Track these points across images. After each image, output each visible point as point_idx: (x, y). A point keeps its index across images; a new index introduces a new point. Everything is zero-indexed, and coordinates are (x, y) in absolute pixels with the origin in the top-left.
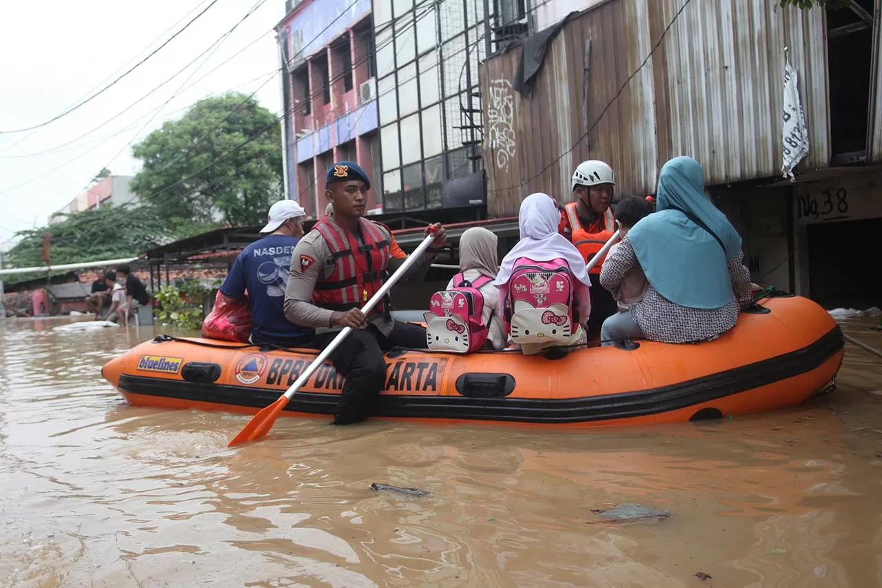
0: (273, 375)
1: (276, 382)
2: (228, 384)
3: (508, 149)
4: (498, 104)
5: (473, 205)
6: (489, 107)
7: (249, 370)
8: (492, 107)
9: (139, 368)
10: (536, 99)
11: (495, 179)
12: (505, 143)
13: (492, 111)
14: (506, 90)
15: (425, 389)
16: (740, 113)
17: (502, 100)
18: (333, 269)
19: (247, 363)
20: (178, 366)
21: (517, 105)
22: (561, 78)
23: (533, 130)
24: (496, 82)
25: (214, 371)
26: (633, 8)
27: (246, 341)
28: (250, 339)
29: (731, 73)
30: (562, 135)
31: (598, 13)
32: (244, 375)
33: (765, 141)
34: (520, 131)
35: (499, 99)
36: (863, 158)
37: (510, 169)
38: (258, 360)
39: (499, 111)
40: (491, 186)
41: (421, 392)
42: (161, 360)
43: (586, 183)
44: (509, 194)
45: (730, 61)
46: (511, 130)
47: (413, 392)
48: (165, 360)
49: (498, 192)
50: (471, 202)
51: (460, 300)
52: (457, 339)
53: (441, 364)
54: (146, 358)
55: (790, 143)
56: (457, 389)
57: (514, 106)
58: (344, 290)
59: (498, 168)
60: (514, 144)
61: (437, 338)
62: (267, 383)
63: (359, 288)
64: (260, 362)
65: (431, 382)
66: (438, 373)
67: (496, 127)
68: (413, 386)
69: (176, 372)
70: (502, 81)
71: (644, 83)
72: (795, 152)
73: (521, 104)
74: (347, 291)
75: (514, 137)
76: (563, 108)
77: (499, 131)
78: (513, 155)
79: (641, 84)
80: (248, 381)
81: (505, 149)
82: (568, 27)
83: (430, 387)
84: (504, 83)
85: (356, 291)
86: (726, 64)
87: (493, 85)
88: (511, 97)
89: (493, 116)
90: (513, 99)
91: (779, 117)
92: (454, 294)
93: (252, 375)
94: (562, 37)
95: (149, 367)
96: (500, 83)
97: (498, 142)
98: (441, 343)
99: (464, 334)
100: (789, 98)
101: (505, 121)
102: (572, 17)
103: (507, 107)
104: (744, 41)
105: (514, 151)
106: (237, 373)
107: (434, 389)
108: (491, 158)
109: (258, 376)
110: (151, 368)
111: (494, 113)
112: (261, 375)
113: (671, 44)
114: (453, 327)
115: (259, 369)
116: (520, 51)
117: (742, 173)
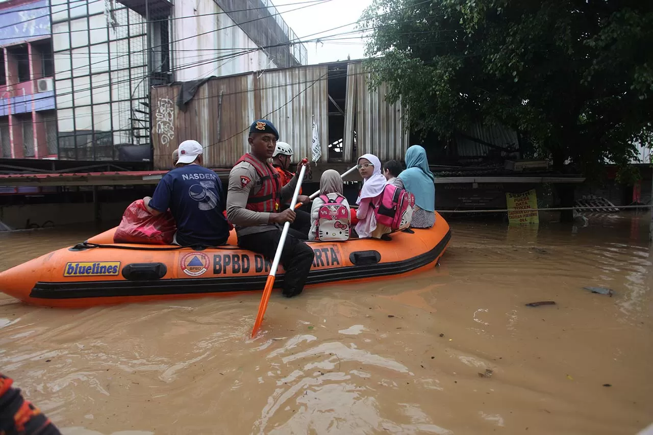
0: (218, 267)
1: (222, 272)
2: (176, 278)
3: (169, 135)
4: (164, 111)
5: (144, 161)
6: (157, 111)
7: (194, 265)
8: (159, 112)
9: (66, 275)
10: (188, 114)
11: (160, 149)
12: (167, 132)
13: (159, 114)
14: (169, 105)
15: (333, 264)
16: (293, 136)
17: (166, 110)
18: (260, 188)
19: (190, 260)
20: (118, 269)
21: (176, 113)
22: (204, 105)
23: (186, 128)
24: (163, 99)
25: (159, 269)
26: (246, 82)
27: (170, 243)
28: (175, 241)
29: (290, 120)
30: (203, 132)
31: (226, 80)
32: (191, 269)
33: (303, 149)
34: (177, 128)
35: (164, 109)
36: (340, 161)
37: (170, 145)
38: (199, 257)
39: (164, 115)
40: (157, 152)
41: (331, 267)
42: (94, 265)
43: (286, 153)
44: (169, 158)
45: (290, 114)
46: (172, 125)
47: (326, 267)
48: (99, 264)
49: (162, 156)
50: (144, 160)
51: (343, 210)
52: (341, 233)
53: (335, 248)
54: (74, 265)
55: (315, 151)
56: (351, 261)
57: (174, 114)
58: (265, 202)
59: (162, 144)
60: (173, 133)
61: (327, 233)
62: (214, 273)
63: (273, 201)
64: (202, 258)
65: (335, 260)
66: (337, 254)
67: (161, 123)
68: (325, 263)
69: (117, 274)
70: (167, 100)
71: (250, 116)
72: (317, 155)
73: (178, 114)
74: (267, 203)
75: (173, 130)
76: (205, 120)
77: (164, 125)
78: (172, 138)
79: (248, 117)
80: (198, 274)
81: (167, 135)
82: (210, 82)
83: (335, 263)
84: (169, 101)
85: (271, 203)
86: (288, 116)
87: (160, 101)
88: (172, 109)
89: (160, 117)
90: (174, 110)
91: (310, 141)
92: (338, 207)
93: (200, 269)
94: (206, 86)
95: (80, 273)
96: (165, 101)
97: (162, 130)
98: (330, 235)
99: (346, 230)
100: (315, 134)
101: (168, 120)
102: (212, 78)
103: (169, 114)
104: (303, 109)
105: (173, 137)
106: (183, 269)
107: (338, 264)
108: (158, 138)
109: (204, 269)
110: (83, 273)
111: (161, 116)
112: (207, 269)
113: (264, 103)
114: (339, 226)
115: (204, 264)
116: (180, 88)
117: (293, 161)
